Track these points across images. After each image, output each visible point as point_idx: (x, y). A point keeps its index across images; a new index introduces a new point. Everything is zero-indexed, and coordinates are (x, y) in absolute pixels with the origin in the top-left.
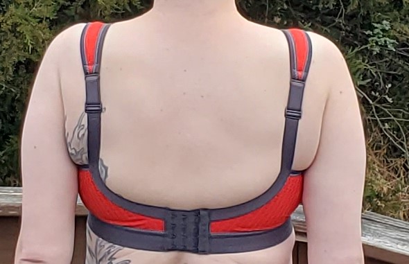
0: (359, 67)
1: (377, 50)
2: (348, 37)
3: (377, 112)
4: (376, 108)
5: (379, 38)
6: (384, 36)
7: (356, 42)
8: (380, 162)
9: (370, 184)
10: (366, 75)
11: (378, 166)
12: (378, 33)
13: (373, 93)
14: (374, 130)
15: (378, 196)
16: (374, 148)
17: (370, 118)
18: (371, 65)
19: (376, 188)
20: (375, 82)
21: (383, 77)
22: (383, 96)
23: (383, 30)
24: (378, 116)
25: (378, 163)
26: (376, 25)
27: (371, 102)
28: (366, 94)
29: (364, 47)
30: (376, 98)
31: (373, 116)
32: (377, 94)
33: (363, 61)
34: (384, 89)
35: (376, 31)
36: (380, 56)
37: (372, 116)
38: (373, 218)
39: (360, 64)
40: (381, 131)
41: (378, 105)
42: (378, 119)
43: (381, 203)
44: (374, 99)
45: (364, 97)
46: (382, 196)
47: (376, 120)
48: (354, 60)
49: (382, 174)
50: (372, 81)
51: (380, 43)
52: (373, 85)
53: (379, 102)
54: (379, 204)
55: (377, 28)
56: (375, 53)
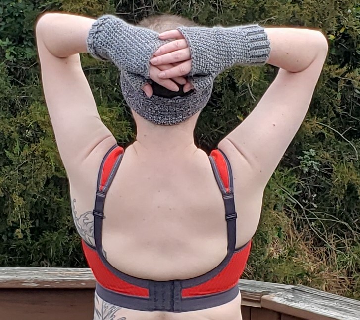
0: (293, 181)
1: (306, 170)
2: (286, 160)
3: (306, 214)
4: (306, 211)
5: (307, 161)
6: (311, 160)
7: (292, 164)
8: (309, 249)
9: (301, 265)
10: (298, 188)
11: (308, 252)
12: (307, 158)
13: (303, 201)
14: (304, 227)
15: (307, 274)
16: (305, 239)
17: (302, 218)
18: (302, 180)
19: (306, 269)
20: (306, 192)
21: (311, 189)
22: (311, 203)
23: (311, 156)
24: (307, 217)
25: (308, 250)
26: (305, 152)
27: (302, 207)
28: (299, 201)
29: (297, 167)
30: (306, 204)
31: (304, 217)
32: (307, 201)
33: (296, 177)
34: (312, 197)
35: (305, 156)
36: (309, 174)
37: (302, 217)
38: (304, 289)
39: (294, 179)
40: (310, 228)
41: (307, 209)
42: (307, 219)
43: (310, 279)
44: (304, 204)
45: (297, 203)
46: (310, 274)
47: (306, 220)
48: (290, 177)
49: (310, 258)
50: (303, 192)
51: (308, 165)
52: (304, 195)
53: (308, 207)
54: (308, 280)
55: (306, 154)
56: (304, 172)
